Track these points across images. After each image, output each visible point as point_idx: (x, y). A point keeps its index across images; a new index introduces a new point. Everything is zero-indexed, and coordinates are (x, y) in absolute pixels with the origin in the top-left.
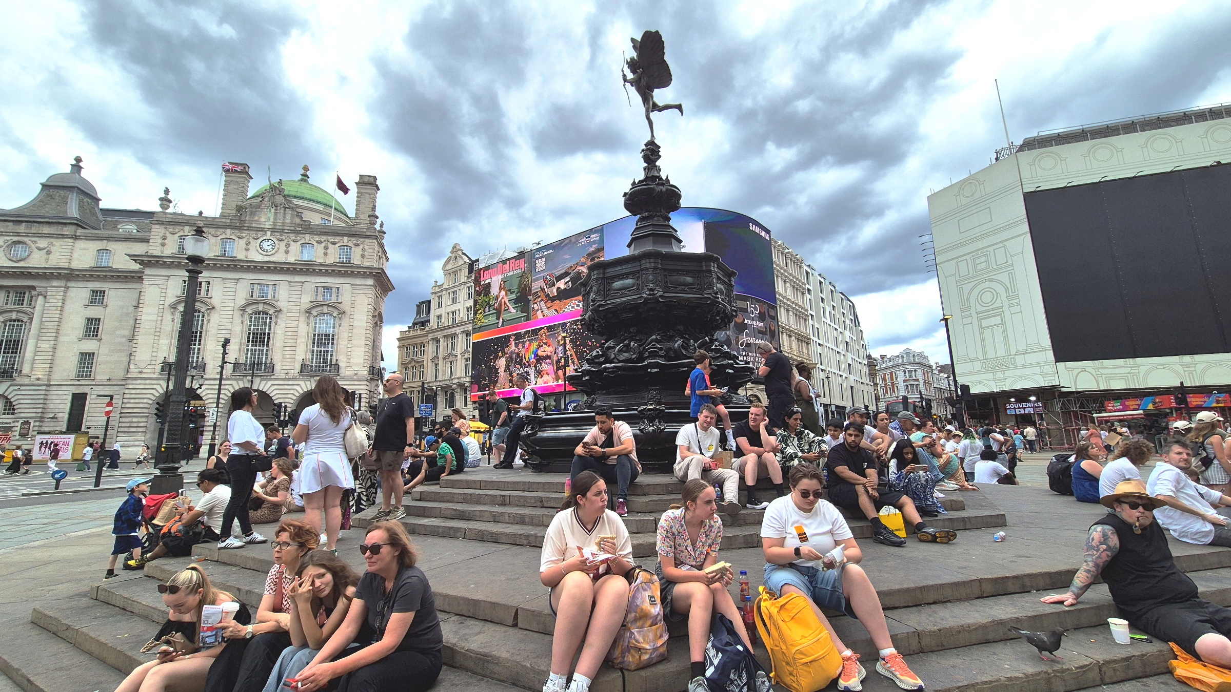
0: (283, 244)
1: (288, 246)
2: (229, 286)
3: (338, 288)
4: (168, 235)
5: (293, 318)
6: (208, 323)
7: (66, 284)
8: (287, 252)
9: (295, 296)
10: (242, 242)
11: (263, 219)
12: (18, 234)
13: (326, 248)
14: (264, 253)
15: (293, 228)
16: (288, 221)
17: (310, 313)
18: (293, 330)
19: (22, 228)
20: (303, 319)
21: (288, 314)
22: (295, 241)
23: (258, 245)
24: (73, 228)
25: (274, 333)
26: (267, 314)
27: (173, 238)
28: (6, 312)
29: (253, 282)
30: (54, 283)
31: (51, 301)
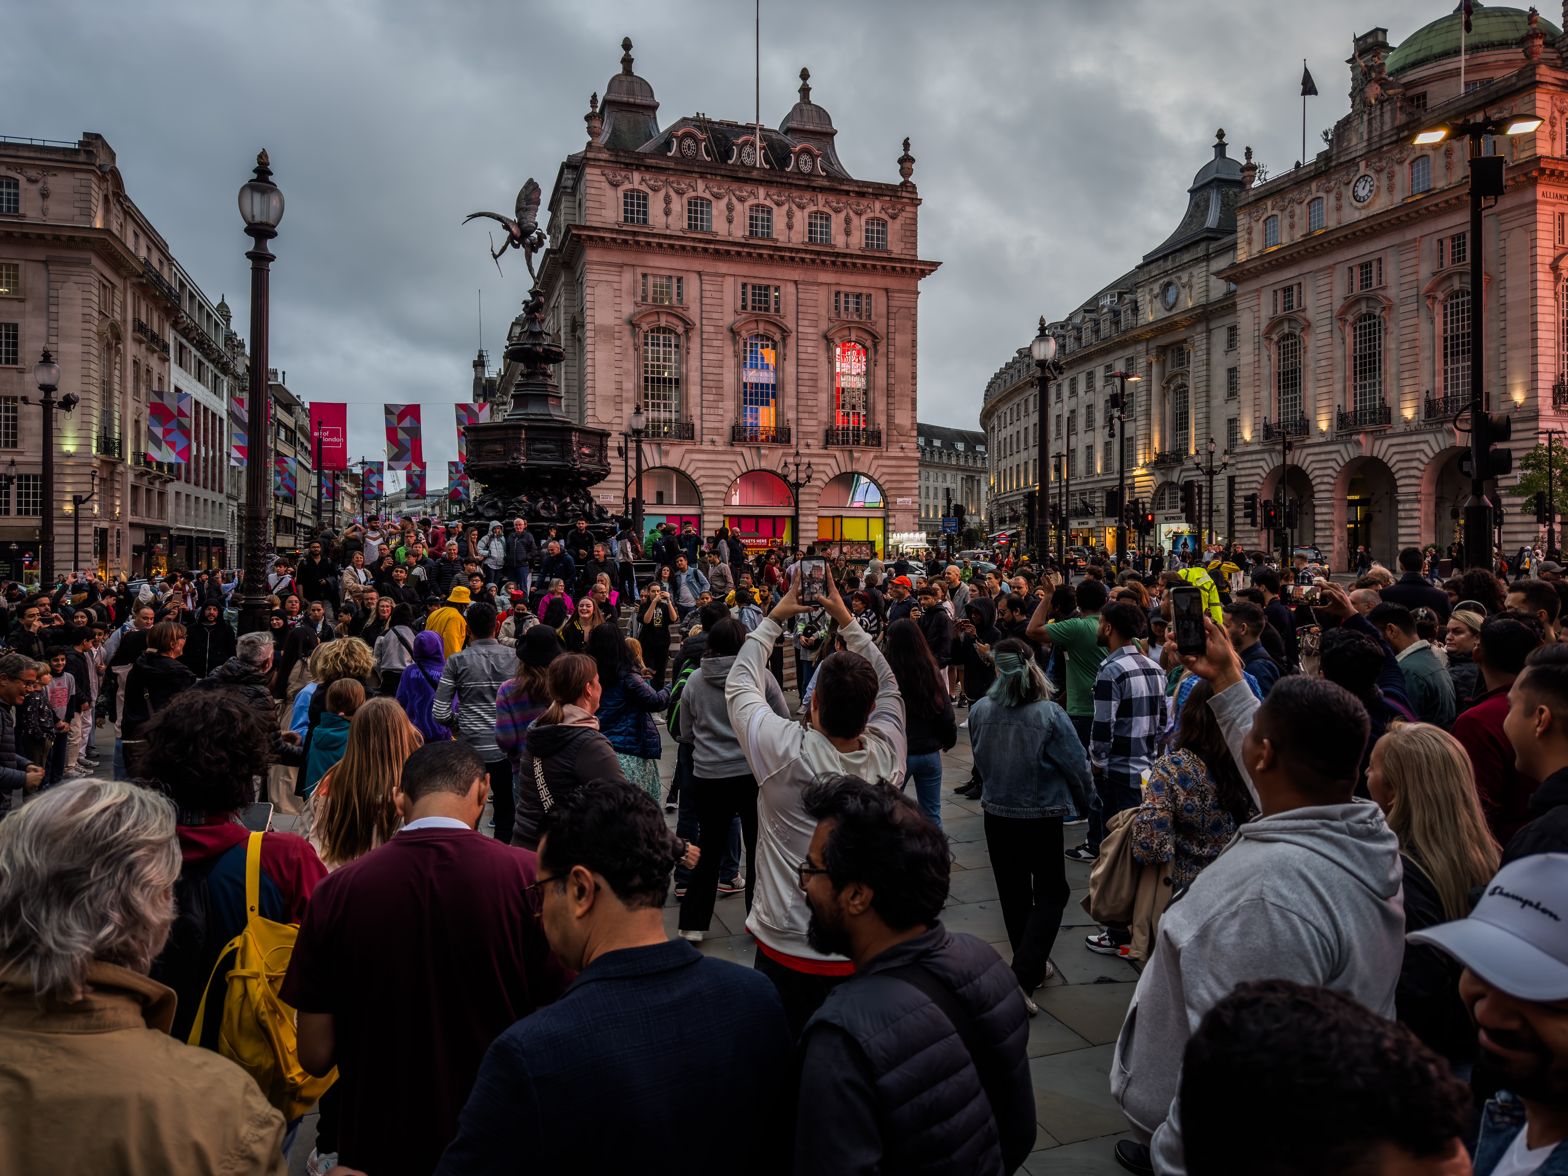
0: (1384, 176)
1: (1391, 176)
2: (1322, 282)
4: (1253, 224)
5: (1408, 315)
6: (1306, 352)
7: (1208, 328)
8: (1391, 189)
9: (1408, 271)
10: (1332, 197)
11: (1354, 142)
12: (1166, 273)
13: (1449, 153)
14: (1359, 205)
17: (1433, 298)
18: (1410, 337)
19: (1169, 264)
20: (1423, 312)
21: (1402, 310)
22: (1401, 162)
23: (1351, 193)
24: (1203, 246)
25: (1385, 350)
26: (1375, 317)
27: (1258, 227)
28: (1174, 377)
29: (1351, 264)
30: (1200, 328)
31: (1199, 353)
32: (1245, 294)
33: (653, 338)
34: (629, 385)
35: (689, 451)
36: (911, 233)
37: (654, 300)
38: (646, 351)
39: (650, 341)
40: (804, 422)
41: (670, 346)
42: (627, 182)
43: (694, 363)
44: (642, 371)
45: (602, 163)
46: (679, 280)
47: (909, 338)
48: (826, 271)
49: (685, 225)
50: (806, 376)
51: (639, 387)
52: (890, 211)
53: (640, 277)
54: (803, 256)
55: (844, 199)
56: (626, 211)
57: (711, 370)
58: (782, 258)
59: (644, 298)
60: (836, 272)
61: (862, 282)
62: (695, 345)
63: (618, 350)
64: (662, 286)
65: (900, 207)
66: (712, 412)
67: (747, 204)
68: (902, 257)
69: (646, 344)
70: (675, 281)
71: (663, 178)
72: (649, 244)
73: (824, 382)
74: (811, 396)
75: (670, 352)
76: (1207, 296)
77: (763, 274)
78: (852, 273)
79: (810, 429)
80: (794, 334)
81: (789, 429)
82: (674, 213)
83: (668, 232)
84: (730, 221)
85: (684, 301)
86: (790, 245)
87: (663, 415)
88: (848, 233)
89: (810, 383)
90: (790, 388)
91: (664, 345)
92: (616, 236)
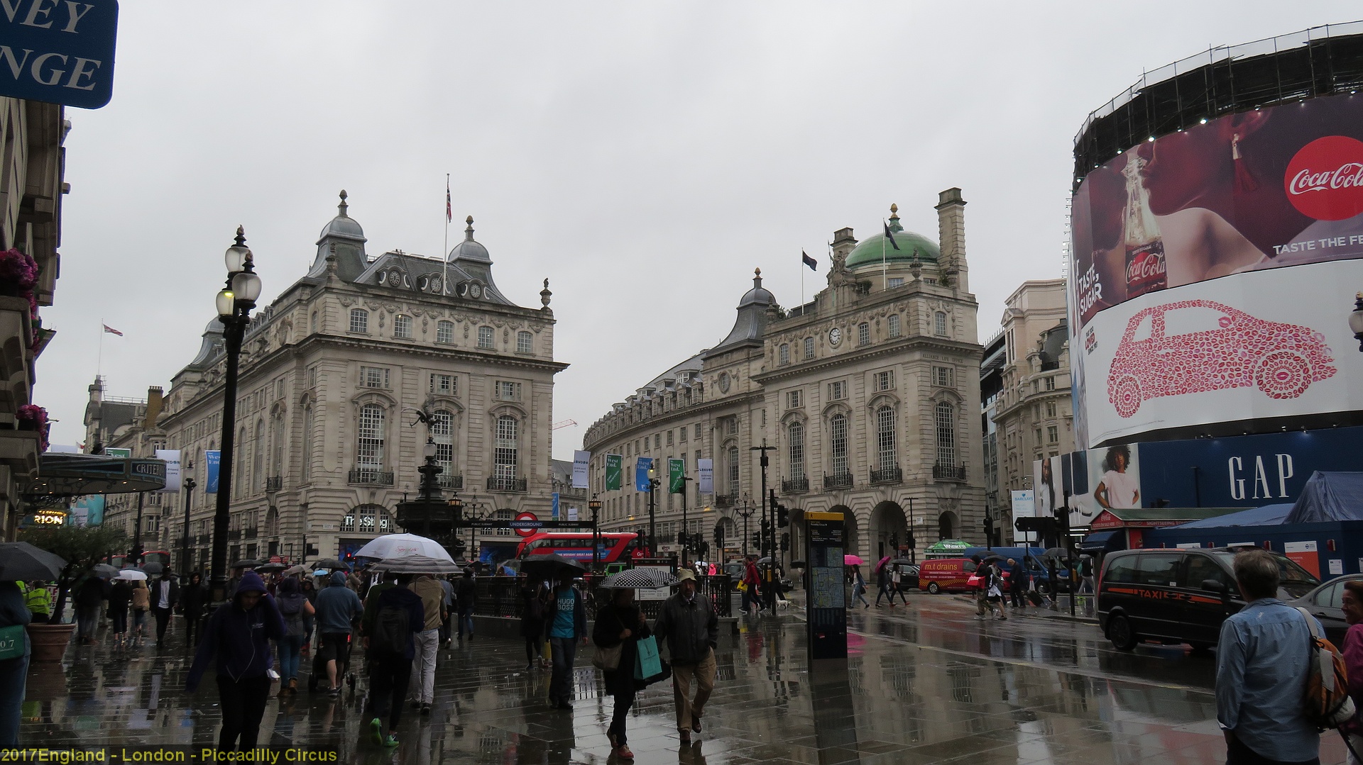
0: (845, 331)
1: (849, 331)
2: (815, 391)
3: (892, 371)
4: (774, 347)
5: (861, 418)
6: (806, 435)
7: (749, 408)
8: (849, 340)
9: (859, 390)
10: (818, 337)
11: (829, 305)
12: (722, 367)
13: (878, 323)
14: (834, 346)
15: (850, 309)
16: (847, 301)
17: (872, 408)
18: (862, 431)
19: (723, 360)
20: (868, 416)
21: (857, 414)
22: (854, 324)
23: (828, 336)
24: (746, 351)
25: (849, 437)
26: (843, 416)
27: (776, 349)
28: (728, 441)
29: (830, 382)
30: (745, 408)
31: (744, 426)
32: (770, 393)
33: (366, 412)
34: (349, 445)
35: (388, 493)
36: (549, 343)
37: (369, 385)
38: (361, 421)
39: (364, 414)
40: (472, 472)
41: (378, 417)
42: (354, 303)
43: (395, 428)
44: (358, 435)
45: (338, 291)
46: (387, 370)
47: (547, 414)
48: (491, 367)
49: (393, 334)
50: (474, 440)
51: (355, 446)
52: (535, 327)
53: (359, 368)
54: (476, 357)
55: (503, 319)
56: (352, 323)
57: (407, 434)
58: (460, 358)
59: (361, 384)
60: (498, 368)
61: (515, 375)
62: (396, 419)
63: (342, 420)
64: (374, 375)
65: (541, 324)
66: (407, 464)
67: (437, 320)
68: (543, 359)
69: (362, 415)
70: (384, 371)
71: (380, 302)
72: (368, 347)
74: (477, 454)
75: (378, 421)
76: (749, 386)
77: (446, 368)
78: (508, 369)
79: (476, 478)
80: (467, 410)
81: (461, 478)
82: (385, 325)
83: (381, 339)
84: (425, 332)
85: (390, 386)
86: (466, 349)
87: (370, 466)
88: (506, 342)
89: (477, 445)
90: (463, 449)
91: (374, 416)
92: (345, 341)
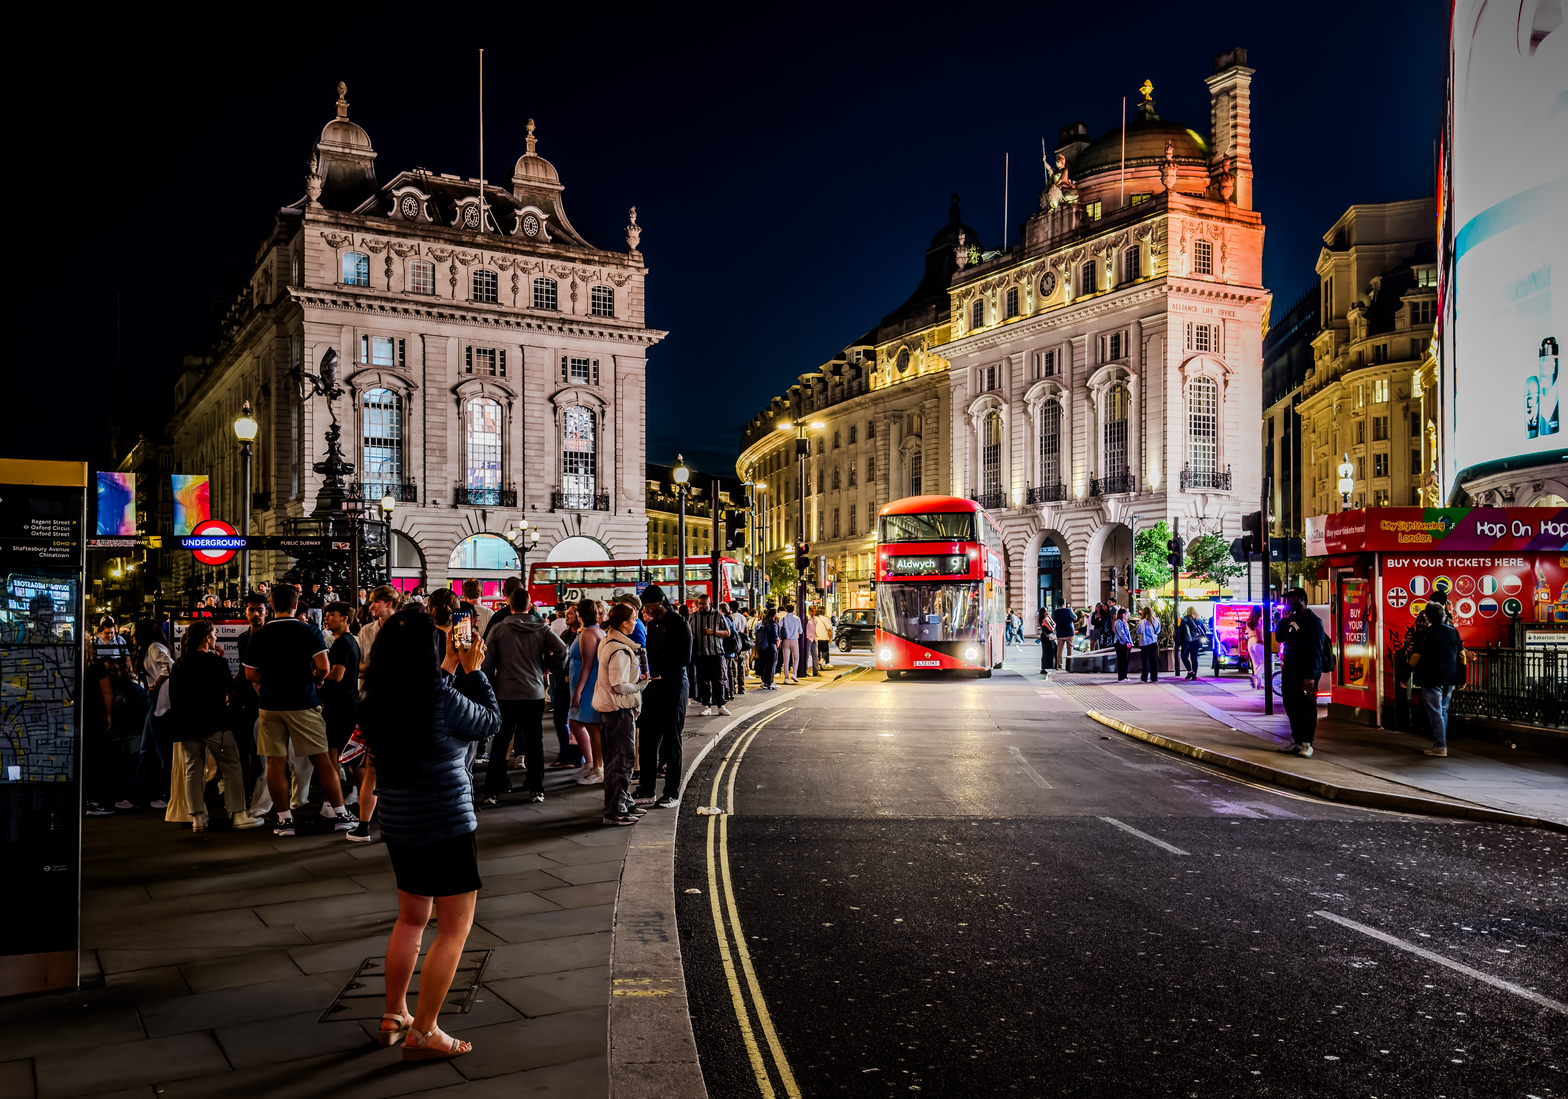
0: (1062, 275)
1: (1068, 271)
2: (1017, 366)
3: (1126, 332)
4: (964, 304)
5: (1079, 403)
6: (1004, 431)
7: (937, 396)
9: (1079, 363)
10: (1024, 287)
12: (901, 339)
13: (1109, 260)
14: (1044, 298)
15: (1070, 241)
16: (1065, 231)
17: (1096, 388)
18: (1080, 423)
19: (903, 329)
20: (1091, 400)
21: (1075, 398)
23: (1039, 286)
24: (933, 314)
25: (1063, 433)
26: (1056, 403)
27: (967, 307)
28: (908, 442)
29: (1039, 351)
30: (930, 396)
31: (929, 421)
32: (956, 371)
34: (349, 446)
35: (412, 514)
36: (638, 302)
40: (531, 486)
41: (391, 407)
42: (347, 243)
43: (416, 423)
44: (362, 432)
45: (321, 225)
46: (402, 342)
47: (638, 403)
48: (553, 336)
49: (408, 288)
50: (532, 440)
51: (357, 447)
52: (617, 279)
53: (360, 338)
54: (529, 321)
55: (570, 267)
57: (434, 432)
58: (508, 322)
60: (563, 337)
61: (589, 348)
62: (417, 407)
65: (626, 275)
66: (435, 474)
67: (471, 269)
68: (629, 325)
70: (396, 342)
71: (385, 240)
72: (369, 306)
73: (550, 445)
74: (536, 460)
75: (391, 414)
77: (488, 337)
78: (579, 339)
79: (537, 492)
80: (520, 397)
81: (515, 492)
82: (396, 275)
83: (390, 294)
84: (454, 284)
85: (406, 363)
86: (516, 310)
88: (574, 299)
89: (537, 447)
90: (516, 451)
92: (334, 298)
